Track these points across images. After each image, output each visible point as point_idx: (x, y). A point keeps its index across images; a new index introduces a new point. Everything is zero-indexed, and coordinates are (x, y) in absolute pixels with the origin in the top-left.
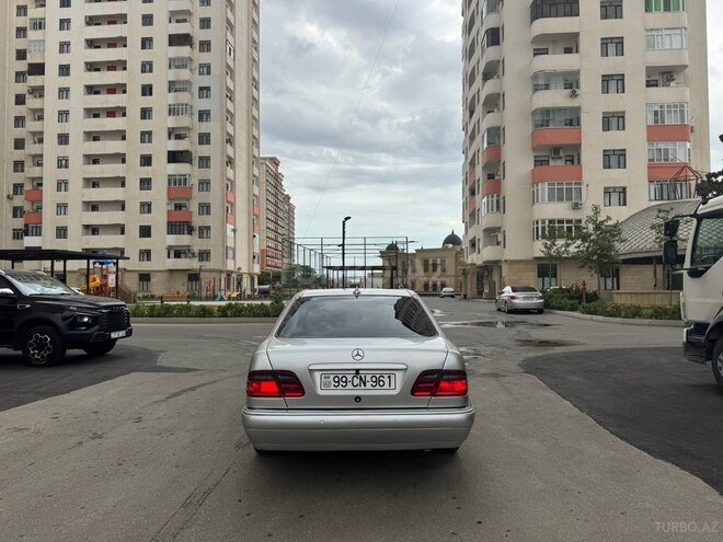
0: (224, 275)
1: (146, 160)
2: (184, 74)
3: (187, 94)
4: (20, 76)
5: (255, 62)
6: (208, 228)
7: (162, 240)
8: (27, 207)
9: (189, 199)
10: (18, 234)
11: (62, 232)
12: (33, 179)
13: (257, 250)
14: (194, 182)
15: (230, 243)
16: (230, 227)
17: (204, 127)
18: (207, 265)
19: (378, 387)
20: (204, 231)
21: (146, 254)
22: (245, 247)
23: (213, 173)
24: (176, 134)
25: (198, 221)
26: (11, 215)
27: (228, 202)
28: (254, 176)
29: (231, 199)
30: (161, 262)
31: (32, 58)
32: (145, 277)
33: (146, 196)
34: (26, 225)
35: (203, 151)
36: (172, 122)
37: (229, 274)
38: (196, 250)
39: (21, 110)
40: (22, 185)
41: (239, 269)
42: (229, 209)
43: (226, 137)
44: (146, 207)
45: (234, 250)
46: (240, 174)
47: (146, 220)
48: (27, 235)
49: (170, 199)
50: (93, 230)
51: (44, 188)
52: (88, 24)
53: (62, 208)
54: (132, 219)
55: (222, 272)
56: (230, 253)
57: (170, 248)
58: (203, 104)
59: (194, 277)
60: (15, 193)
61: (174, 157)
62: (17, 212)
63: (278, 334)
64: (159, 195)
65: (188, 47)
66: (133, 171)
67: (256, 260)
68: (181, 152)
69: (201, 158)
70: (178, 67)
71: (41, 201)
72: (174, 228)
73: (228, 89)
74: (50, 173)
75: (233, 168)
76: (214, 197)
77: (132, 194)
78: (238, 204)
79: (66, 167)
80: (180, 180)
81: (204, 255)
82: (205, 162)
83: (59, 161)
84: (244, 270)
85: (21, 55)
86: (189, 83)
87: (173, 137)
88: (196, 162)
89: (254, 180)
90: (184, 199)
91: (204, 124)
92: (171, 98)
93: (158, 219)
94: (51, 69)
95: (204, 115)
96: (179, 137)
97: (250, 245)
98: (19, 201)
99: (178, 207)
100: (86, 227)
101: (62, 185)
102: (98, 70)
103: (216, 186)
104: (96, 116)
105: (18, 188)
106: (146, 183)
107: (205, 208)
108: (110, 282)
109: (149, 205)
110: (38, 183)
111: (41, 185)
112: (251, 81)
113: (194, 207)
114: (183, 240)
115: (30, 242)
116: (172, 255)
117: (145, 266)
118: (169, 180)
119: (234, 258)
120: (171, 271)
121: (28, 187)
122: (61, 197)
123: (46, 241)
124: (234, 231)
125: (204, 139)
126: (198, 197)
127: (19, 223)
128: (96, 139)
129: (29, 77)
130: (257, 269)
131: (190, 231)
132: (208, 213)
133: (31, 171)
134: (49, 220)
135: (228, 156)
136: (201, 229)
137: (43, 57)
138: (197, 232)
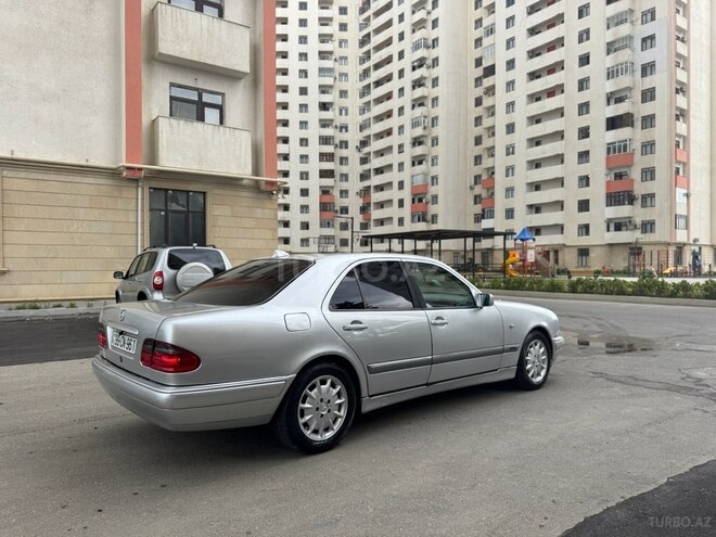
0: (672, 250)
1: (584, 133)
2: (624, 30)
3: (628, 51)
4: (478, 81)
6: (652, 196)
7: (601, 212)
8: (484, 194)
9: (630, 166)
10: (479, 218)
11: (510, 213)
12: (488, 169)
14: (636, 145)
15: (681, 210)
16: (680, 192)
17: (648, 82)
18: (648, 238)
20: (648, 199)
21: (585, 229)
22: (705, 215)
23: (659, 133)
24: (615, 98)
25: (640, 189)
26: (473, 203)
27: (679, 162)
29: (682, 157)
30: (600, 236)
31: (486, 64)
32: (584, 252)
33: (584, 169)
34: (483, 210)
35: (647, 109)
36: (610, 86)
37: (680, 248)
38: (638, 221)
39: (479, 111)
40: (480, 176)
41: (696, 240)
42: (680, 171)
43: (675, 86)
44: (585, 181)
45: (687, 218)
46: (697, 127)
47: (584, 194)
48: (483, 218)
49: (609, 169)
50: (536, 209)
51: (496, 176)
52: (529, 13)
53: (510, 191)
54: (571, 194)
55: (669, 244)
56: (681, 222)
57: (609, 221)
58: (646, 57)
59: (635, 250)
60: (476, 184)
61: (613, 123)
62: (477, 199)
64: (597, 169)
66: (571, 146)
68: (621, 116)
69: (644, 119)
70: (617, 24)
71: (493, 188)
72: (613, 199)
73: (679, 29)
74: (500, 161)
75: (686, 121)
76: (660, 160)
77: (571, 169)
78: (693, 162)
79: (513, 153)
80: (620, 147)
81: (648, 226)
82: (649, 121)
83: (508, 149)
84: (704, 241)
85: (479, 62)
86: (630, 38)
87: (612, 101)
88: (638, 124)
90: (622, 167)
91: (648, 79)
92: (610, 60)
93: (597, 192)
94: (500, 68)
95: (648, 69)
96: (619, 100)
98: (478, 190)
99: (619, 176)
100: (530, 207)
101: (510, 170)
102: (539, 54)
103: (662, 146)
104: (538, 99)
105: (477, 179)
106: (584, 157)
107: (649, 174)
108: (529, 257)
109: (587, 178)
110: (491, 171)
111: (493, 173)
113: (636, 174)
114: (623, 211)
115: (486, 224)
116: (612, 227)
117: (584, 241)
118: (609, 149)
119: (687, 227)
120: (611, 245)
121: (484, 177)
122: (509, 182)
123: (497, 223)
124: (688, 196)
125: (648, 95)
126: (641, 162)
127: (478, 209)
128: (538, 121)
129: (484, 80)
131: (631, 200)
132: (653, 178)
133: (487, 162)
134: (500, 203)
135: (678, 108)
136: (644, 197)
137: (494, 59)
138: (640, 201)
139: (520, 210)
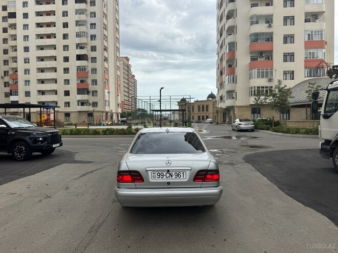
0: (104, 114)
1: (66, 59)
2: (83, 17)
3: (85, 27)
4: (4, 19)
5: (117, 11)
6: (96, 91)
7: (75, 97)
8: (11, 82)
9: (87, 78)
10: (7, 95)
11: (28, 94)
12: (13, 69)
13: (120, 102)
14: (89, 69)
15: (107, 99)
16: (106, 91)
17: (93, 43)
18: (97, 109)
19: (178, 178)
20: (95, 93)
21: (67, 104)
22: (114, 101)
23: (98, 65)
24: (80, 46)
25: (91, 88)
26: (3, 86)
27: (106, 79)
28: (118, 66)
29: (107, 77)
30: (75, 108)
31: (10, 10)
32: (67, 115)
33: (67, 76)
34: (11, 91)
35: (93, 54)
36: (78, 40)
37: (107, 113)
38: (91, 102)
39: (5, 35)
40: (8, 72)
41: (112, 111)
42: (106, 82)
43: (104, 48)
44: (67, 82)
45: (109, 102)
46: (111, 65)
47: (67, 88)
48: (11, 95)
49: (78, 78)
50: (42, 93)
51: (19, 73)
53: (27, 82)
54: (61, 87)
55: (103, 112)
56: (107, 103)
57: (79, 101)
58: (92, 32)
59: (90, 114)
60: (5, 75)
61: (79, 57)
62: (6, 84)
63: (131, 152)
64: (73, 76)
65: (85, 4)
66: (60, 65)
67: (119, 106)
68: (83, 55)
69: (92, 58)
70: (80, 14)
71: (17, 79)
72: (80, 91)
73: (104, 24)
74: (21, 66)
75: (107, 62)
76: (99, 76)
77: (60, 76)
78: (110, 80)
79: (29, 63)
80: (82, 68)
81: (95, 104)
82: (94, 60)
83: (25, 60)
84: (114, 111)
85: (5, 8)
86: (85, 21)
87: (79, 48)
88: (90, 60)
89: (117, 68)
90: (84, 78)
91: (93, 42)
92: (78, 29)
93: (73, 87)
94: (19, 15)
95: (93, 37)
96: (82, 48)
97: (116, 99)
98: (7, 79)
99: (82, 81)
100: (39, 91)
101: (27, 71)
102: (42, 15)
103: (99, 71)
104: (42, 38)
105: (6, 73)
106: (66, 70)
107: (95, 82)
108: (51, 117)
109: (68, 81)
110: (15, 70)
111: (17, 71)
112: (115, 20)
113: (89, 81)
114: (84, 97)
115: (13, 98)
116: (80, 104)
117: (68, 110)
118: (77, 69)
119: (109, 106)
120: (80, 112)
121: (11, 73)
122: (27, 77)
123: (21, 99)
124: (109, 93)
125: (94, 49)
126: (91, 77)
127: (7, 90)
128: (42, 49)
129: (9, 19)
130: (120, 111)
131: (88, 93)
132: (96, 84)
133: (12, 65)
134: (22, 88)
135: (105, 57)
136: (93, 92)
137: (15, 9)
138: (91, 93)
139: (34, 93)
